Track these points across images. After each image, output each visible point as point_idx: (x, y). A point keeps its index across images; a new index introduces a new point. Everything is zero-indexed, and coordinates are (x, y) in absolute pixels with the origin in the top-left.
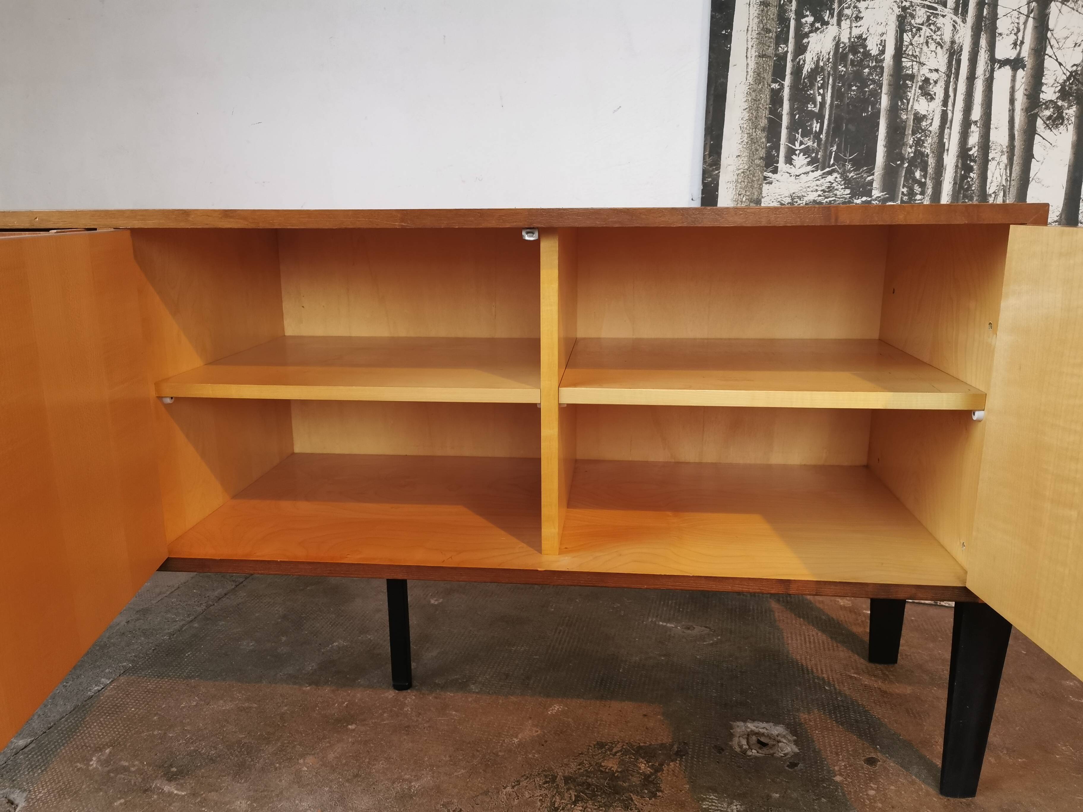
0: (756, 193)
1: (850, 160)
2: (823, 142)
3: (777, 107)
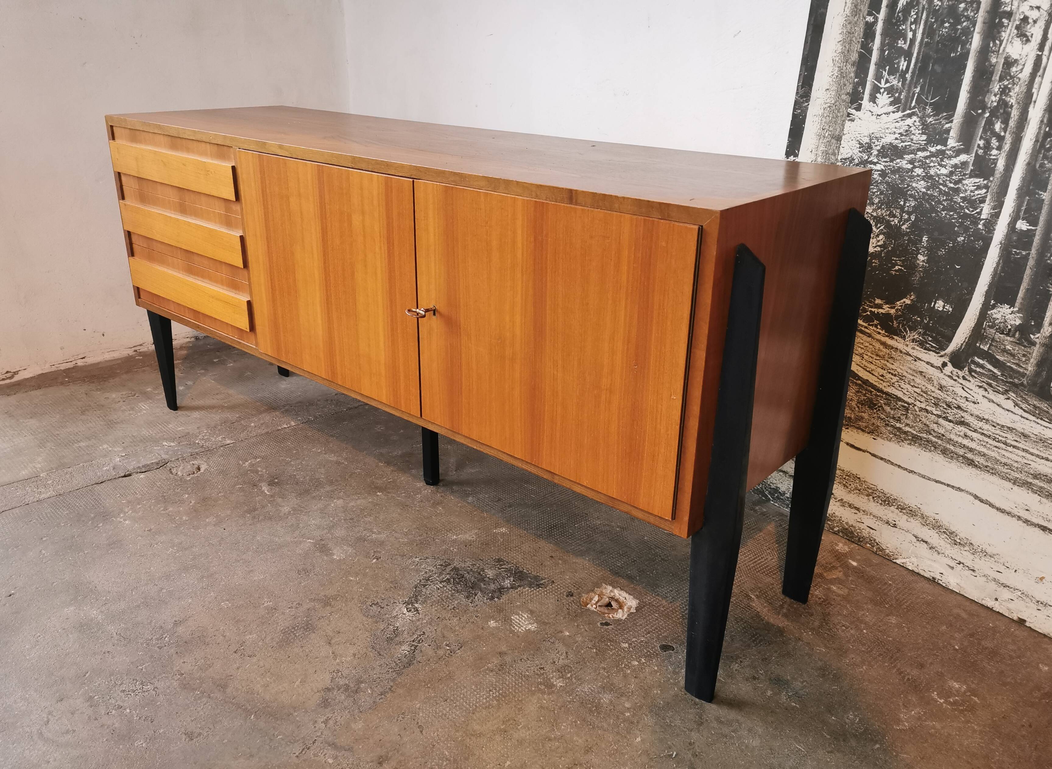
0: (838, 130)
1: (931, 104)
2: (907, 82)
3: (869, 41)
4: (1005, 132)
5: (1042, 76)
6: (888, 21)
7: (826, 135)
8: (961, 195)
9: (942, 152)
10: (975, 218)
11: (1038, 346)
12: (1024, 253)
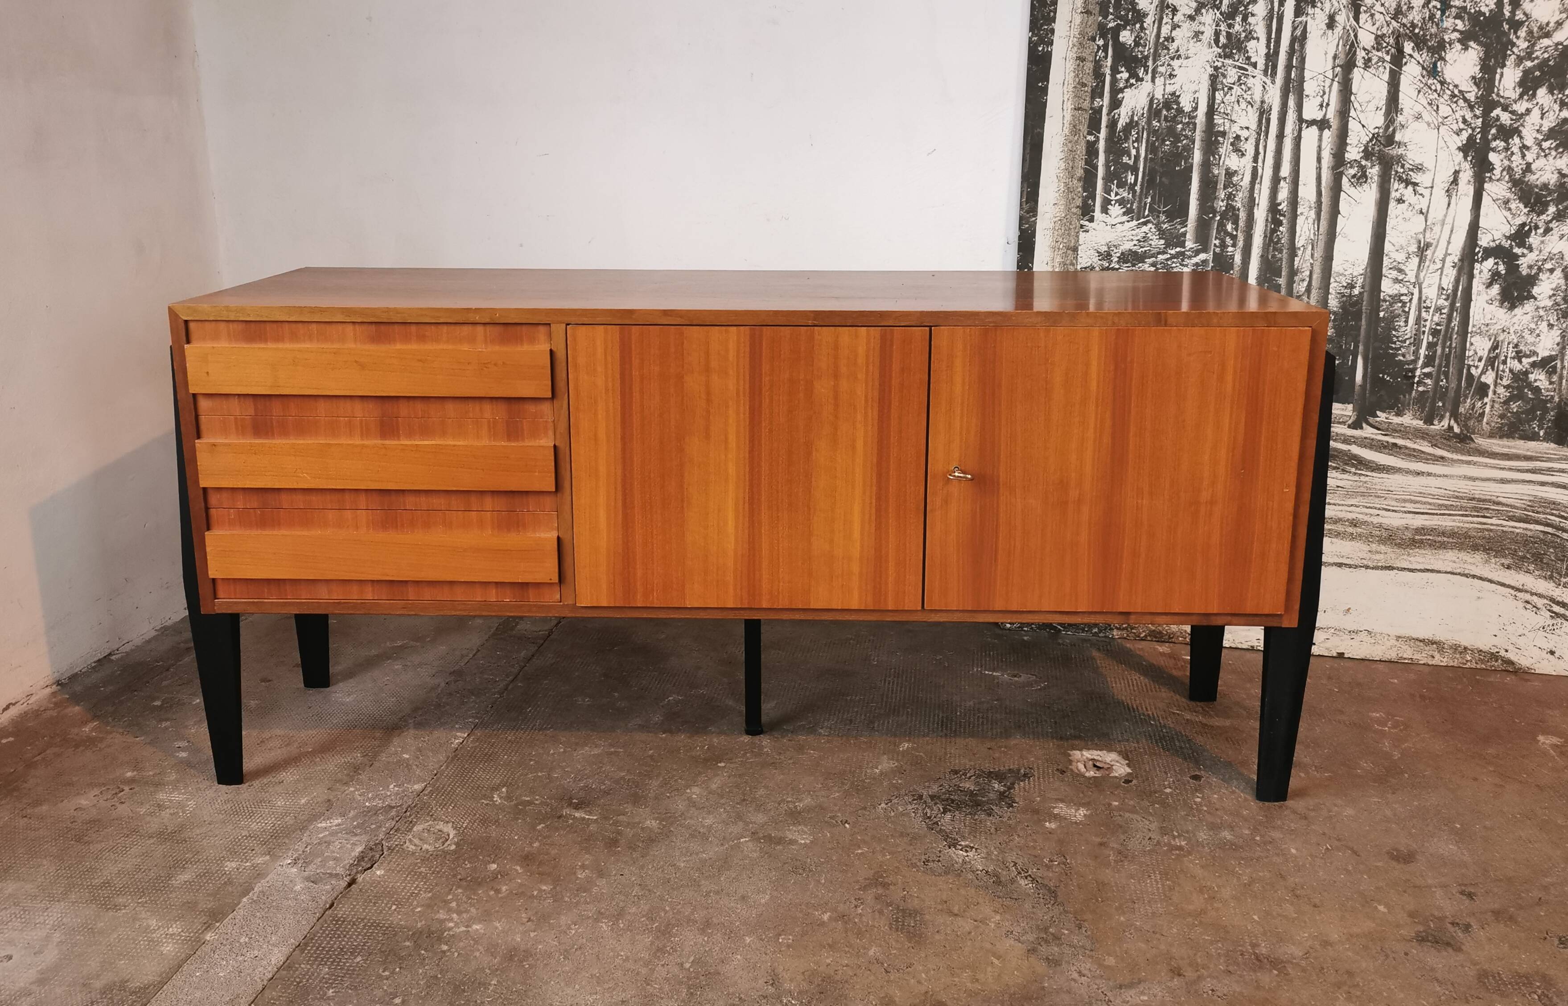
0: (1073, 241)
1: (1164, 212)
2: (1138, 194)
3: (1093, 158)
4: (1237, 232)
5: (1261, 184)
6: (1109, 139)
7: (1061, 246)
9: (1182, 254)
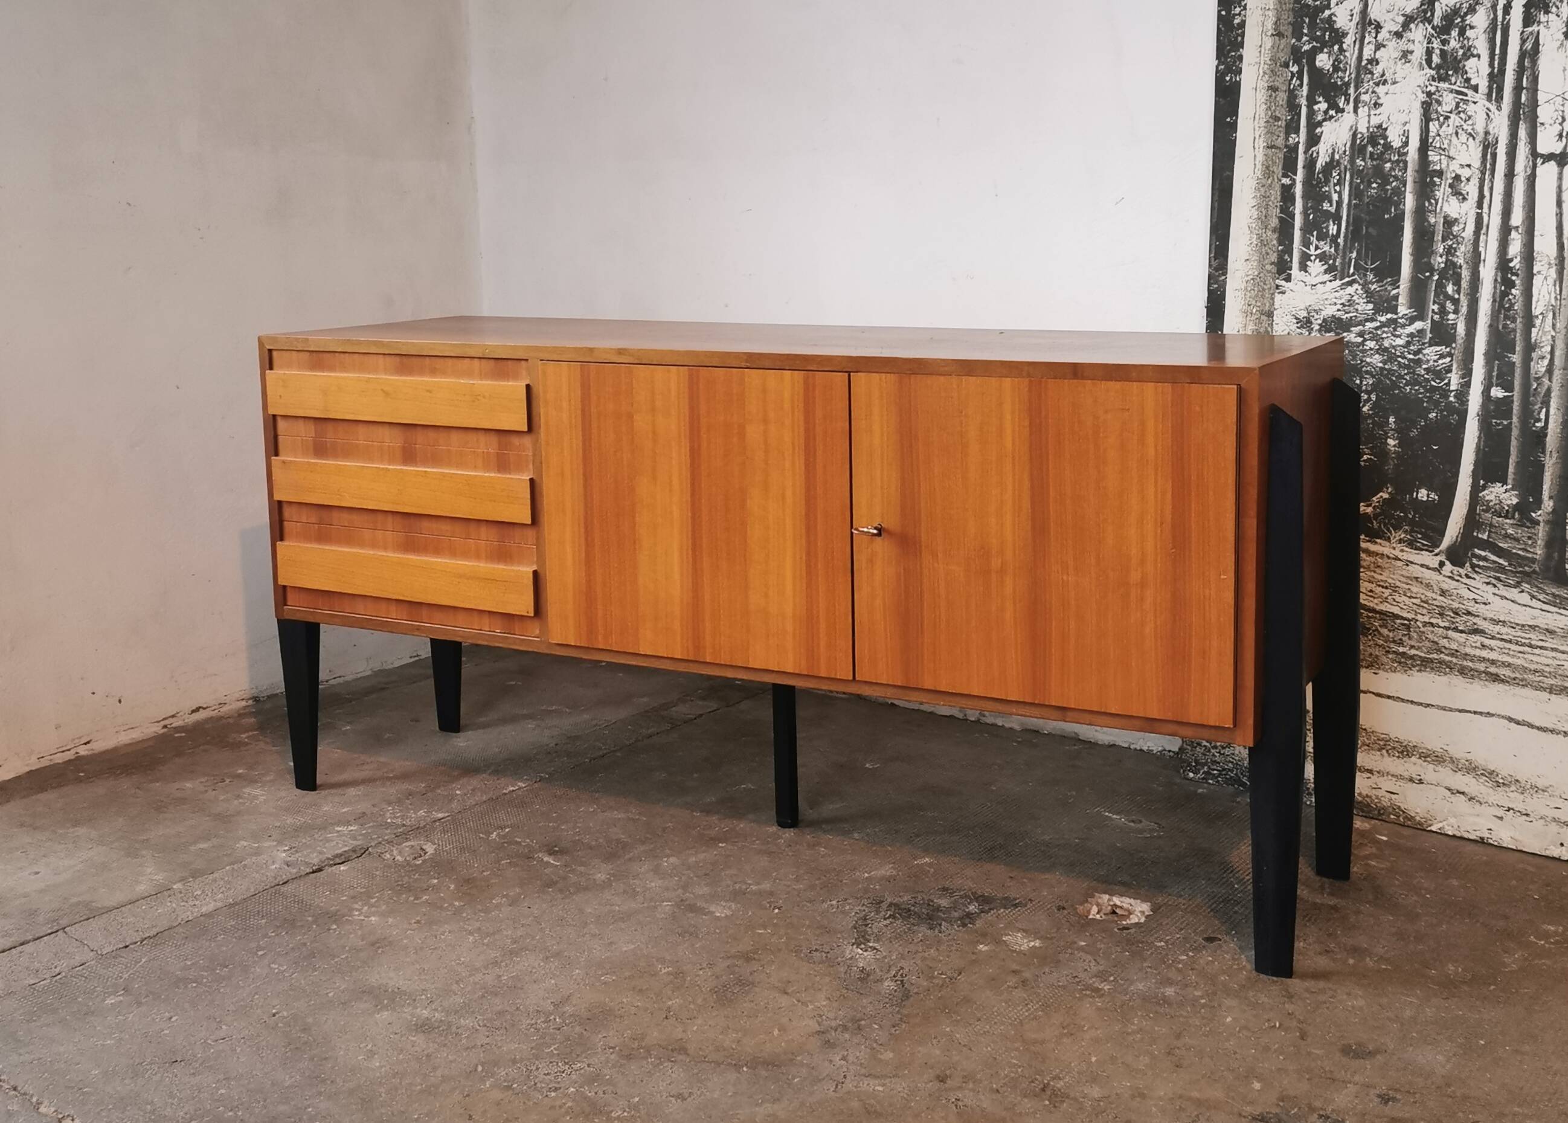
0: (1268, 304)
1: (1372, 270)
2: (1341, 247)
3: (1289, 205)
4: (1459, 294)
5: (1487, 234)
6: (1307, 183)
7: (1254, 311)
8: (1424, 366)
9: (1394, 321)
10: (1444, 390)
11: (1542, 524)
12: (1505, 423)
